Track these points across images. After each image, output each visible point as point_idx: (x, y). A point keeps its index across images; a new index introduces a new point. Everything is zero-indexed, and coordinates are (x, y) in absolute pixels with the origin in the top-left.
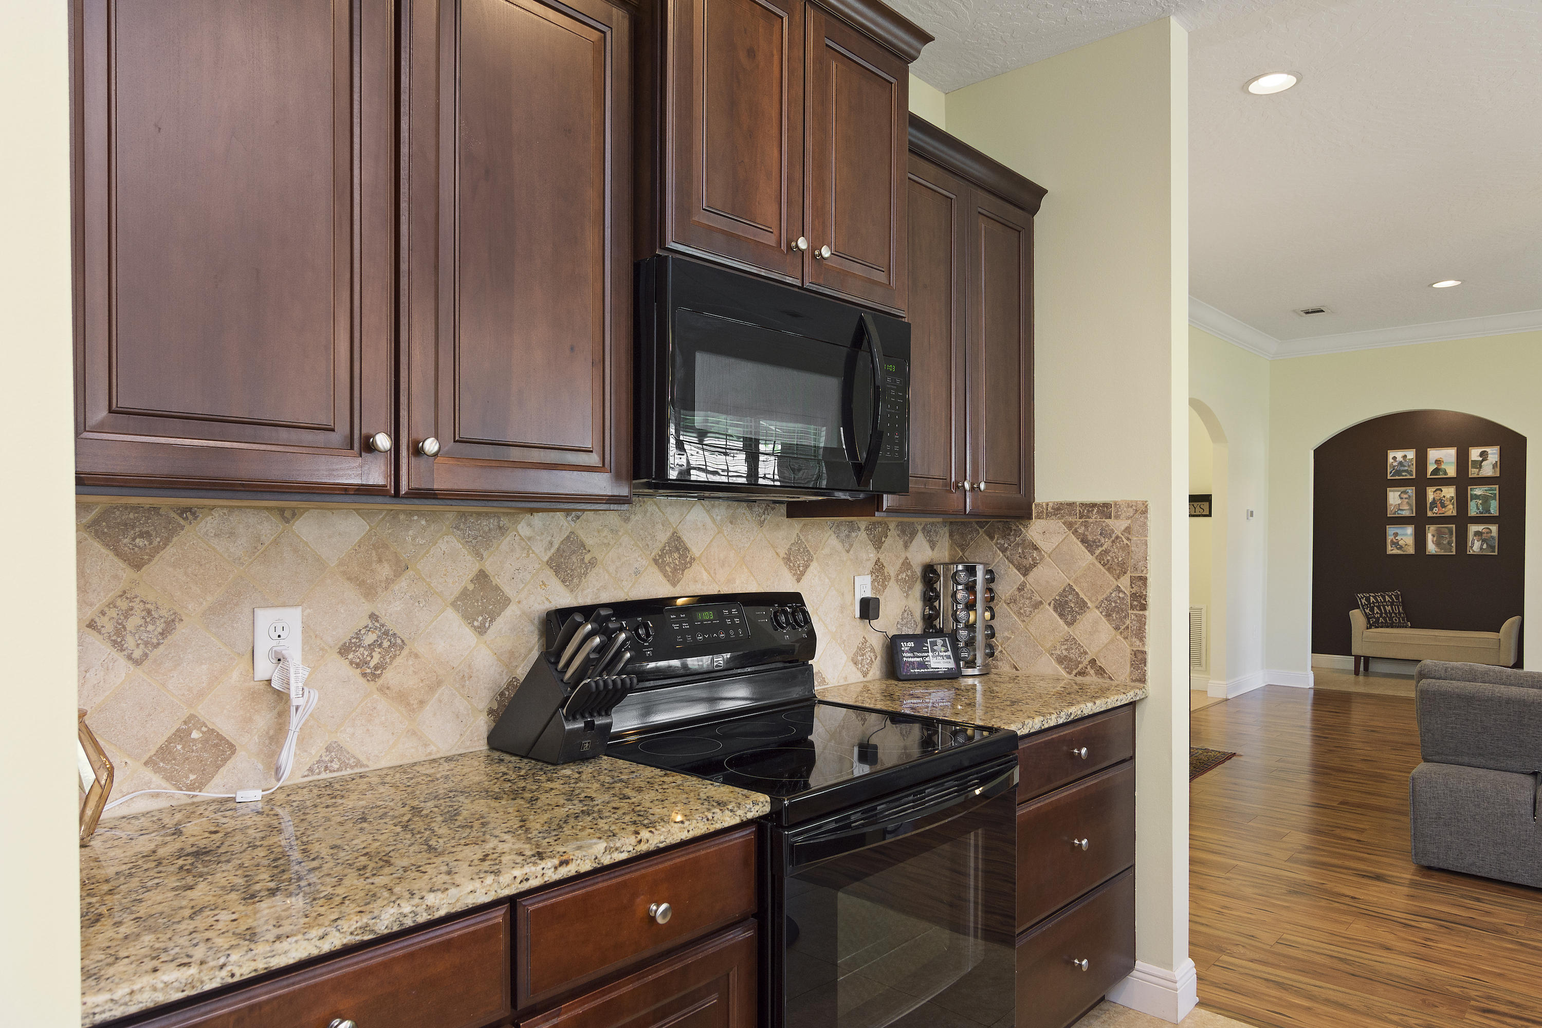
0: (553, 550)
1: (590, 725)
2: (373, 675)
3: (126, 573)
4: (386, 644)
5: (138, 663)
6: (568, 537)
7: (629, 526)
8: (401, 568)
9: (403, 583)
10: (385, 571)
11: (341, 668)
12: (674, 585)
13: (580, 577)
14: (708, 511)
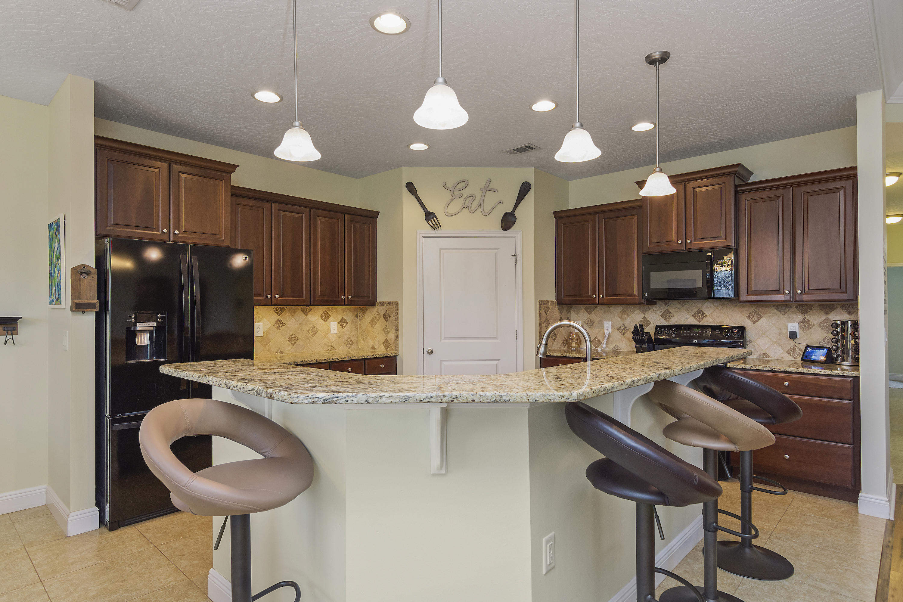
0: (662, 313)
1: (641, 347)
2: (623, 335)
3: (588, 315)
4: (625, 329)
5: (590, 328)
6: (666, 310)
7: (684, 307)
8: (628, 316)
9: (629, 318)
10: (625, 316)
11: (617, 332)
12: (699, 322)
13: (669, 319)
14: (712, 303)
